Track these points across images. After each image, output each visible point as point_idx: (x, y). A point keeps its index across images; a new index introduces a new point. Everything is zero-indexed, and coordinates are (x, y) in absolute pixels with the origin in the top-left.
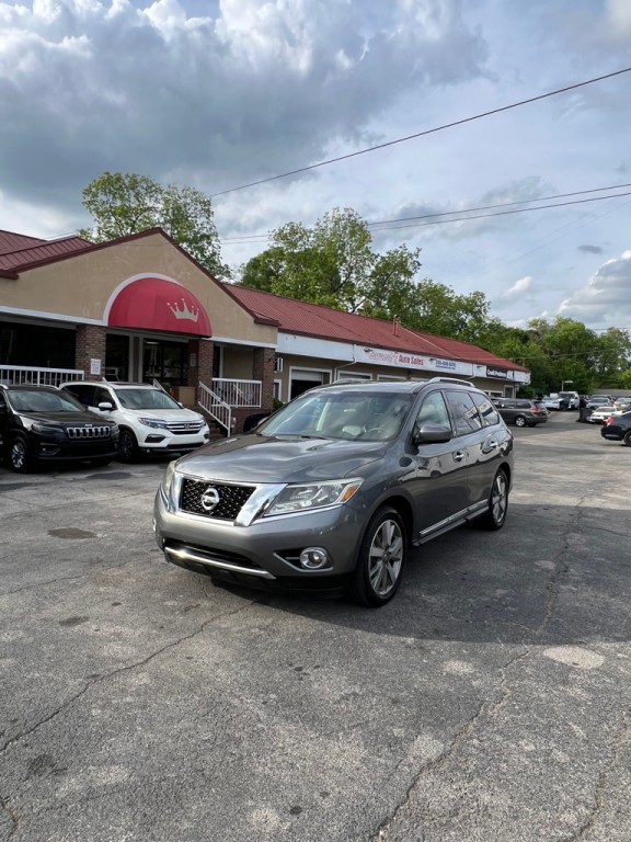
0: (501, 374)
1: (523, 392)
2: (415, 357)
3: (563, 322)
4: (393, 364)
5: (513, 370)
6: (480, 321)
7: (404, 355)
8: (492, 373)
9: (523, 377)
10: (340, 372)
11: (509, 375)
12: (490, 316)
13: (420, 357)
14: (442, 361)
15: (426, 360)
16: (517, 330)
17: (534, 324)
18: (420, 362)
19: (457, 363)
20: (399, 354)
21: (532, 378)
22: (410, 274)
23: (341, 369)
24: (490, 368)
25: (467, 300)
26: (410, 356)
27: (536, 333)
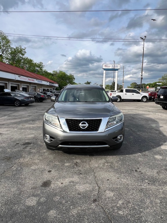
0: (52, 84)
1: (57, 89)
2: (32, 79)
3: (61, 72)
4: (26, 81)
5: (55, 83)
6: (42, 70)
7: (29, 78)
8: (50, 84)
9: (57, 85)
10: (10, 83)
11: (54, 85)
12: (44, 69)
13: (34, 79)
14: (39, 80)
15: (35, 80)
16: (50, 73)
17: (54, 72)
18: (34, 81)
19: (42, 81)
20: (28, 78)
21: (59, 85)
22: (23, 55)
23: (11, 82)
24: (50, 83)
25: (38, 64)
26: (31, 79)
27: (55, 74)
